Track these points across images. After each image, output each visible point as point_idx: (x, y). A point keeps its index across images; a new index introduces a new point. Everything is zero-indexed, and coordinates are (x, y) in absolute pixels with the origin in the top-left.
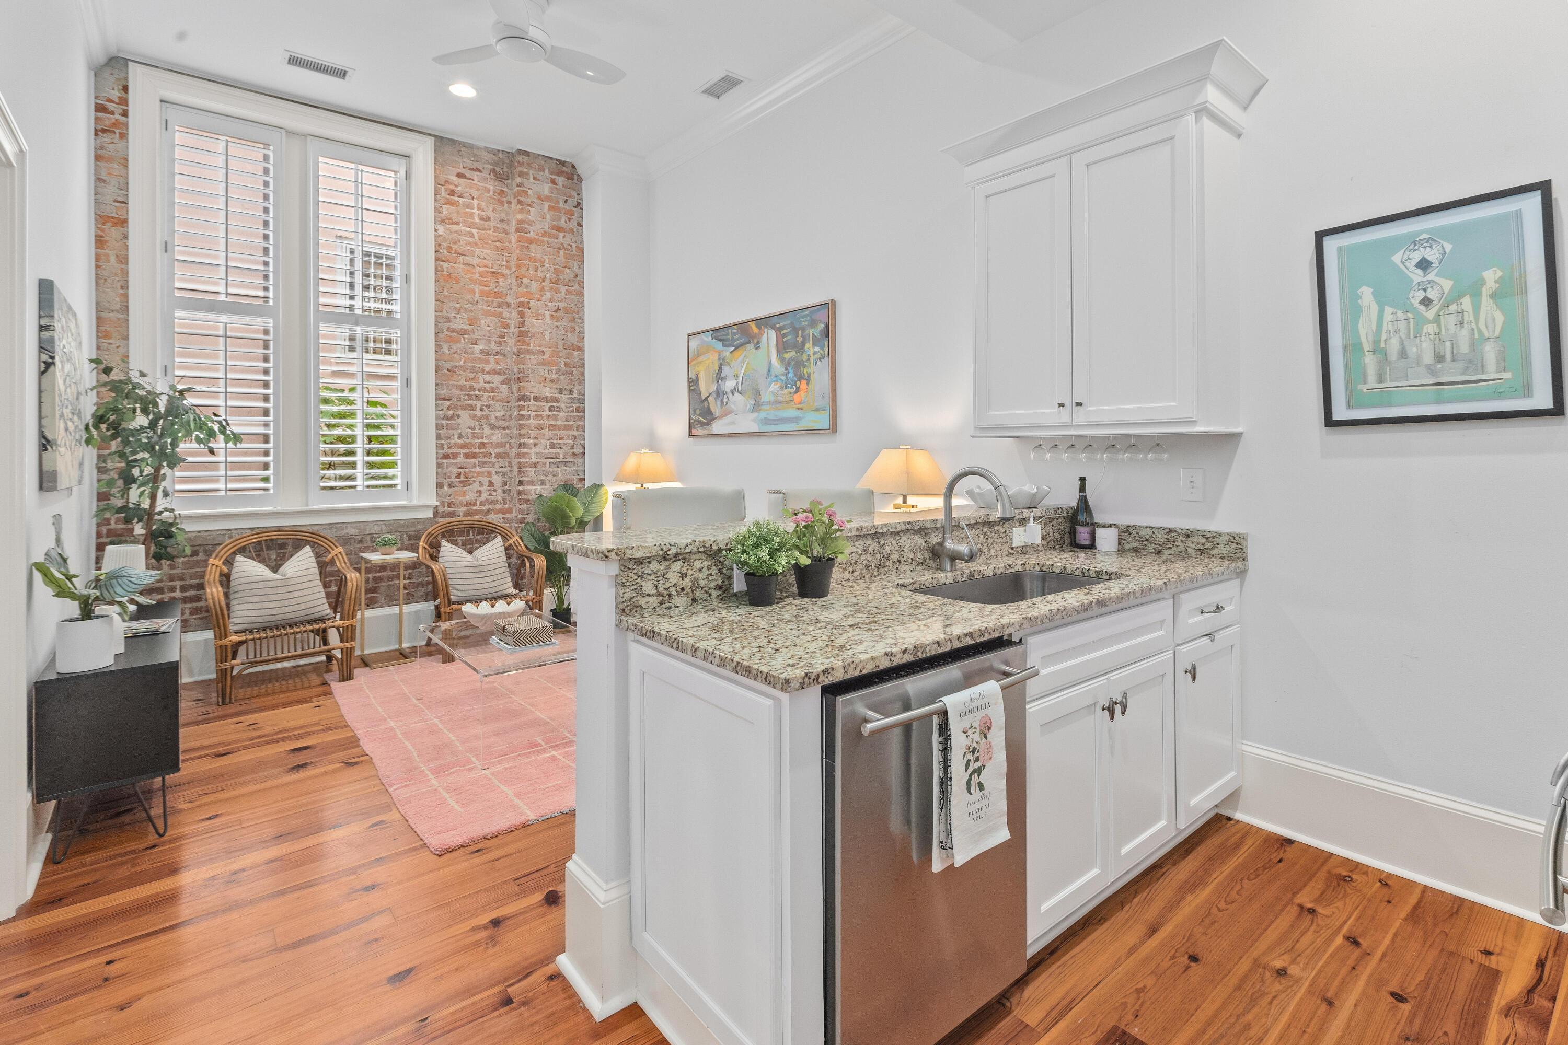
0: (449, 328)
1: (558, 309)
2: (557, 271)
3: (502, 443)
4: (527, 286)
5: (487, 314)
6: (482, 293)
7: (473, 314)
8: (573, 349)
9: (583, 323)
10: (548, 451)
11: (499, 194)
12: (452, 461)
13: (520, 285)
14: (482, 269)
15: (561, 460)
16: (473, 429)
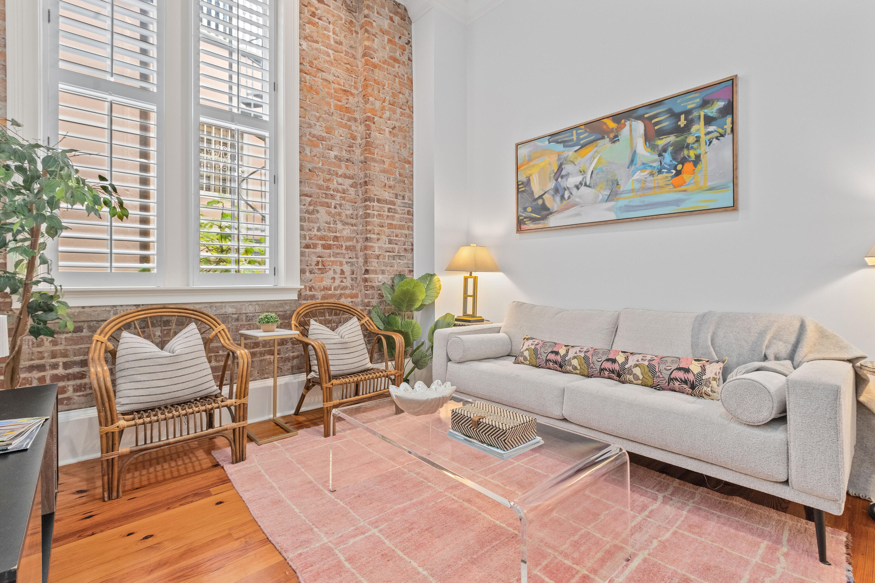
0: (310, 133)
1: (395, 127)
2: (394, 95)
3: (350, 237)
4: (372, 104)
5: (340, 125)
6: (336, 107)
7: (329, 124)
8: (405, 162)
9: (413, 141)
10: (388, 246)
11: (349, 23)
12: (313, 250)
13: (366, 102)
14: (336, 86)
15: (396, 254)
16: (329, 223)
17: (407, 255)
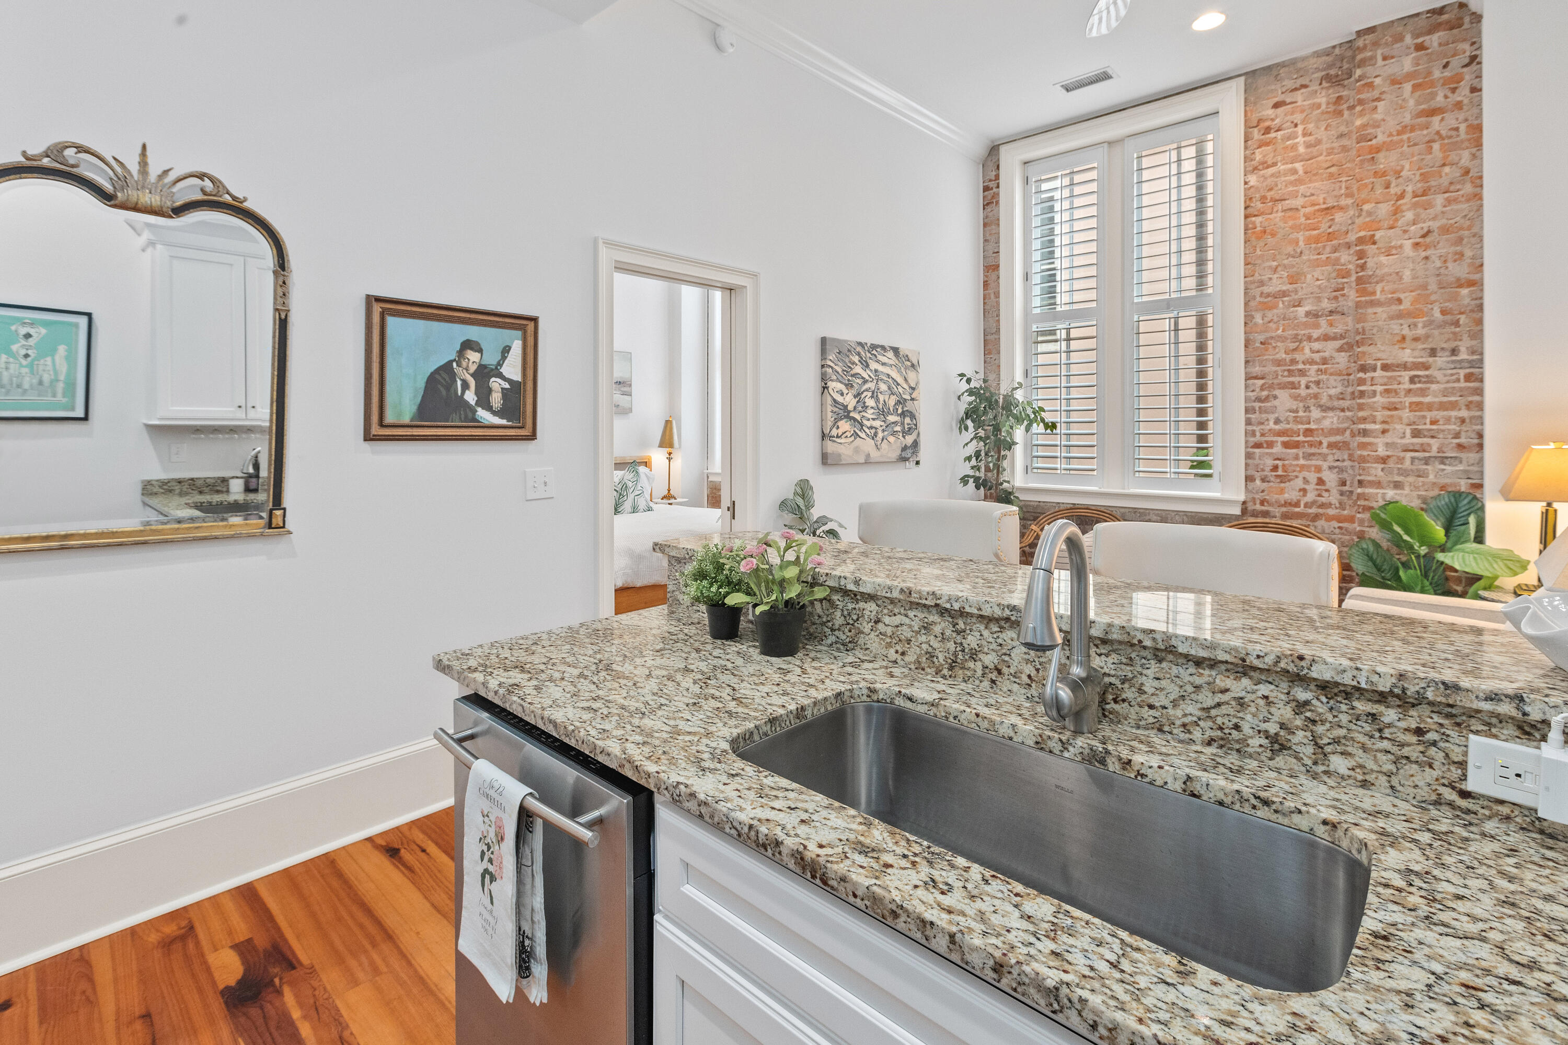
1: (1429, 232)
4: (1371, 214)
5: (1317, 264)
6: (1308, 241)
7: (1295, 269)
9: (1481, 241)
11: (1335, 104)
12: (1267, 451)
13: (1359, 215)
14: (1308, 210)
15: (1434, 454)
16: (1296, 411)
17: (1463, 455)
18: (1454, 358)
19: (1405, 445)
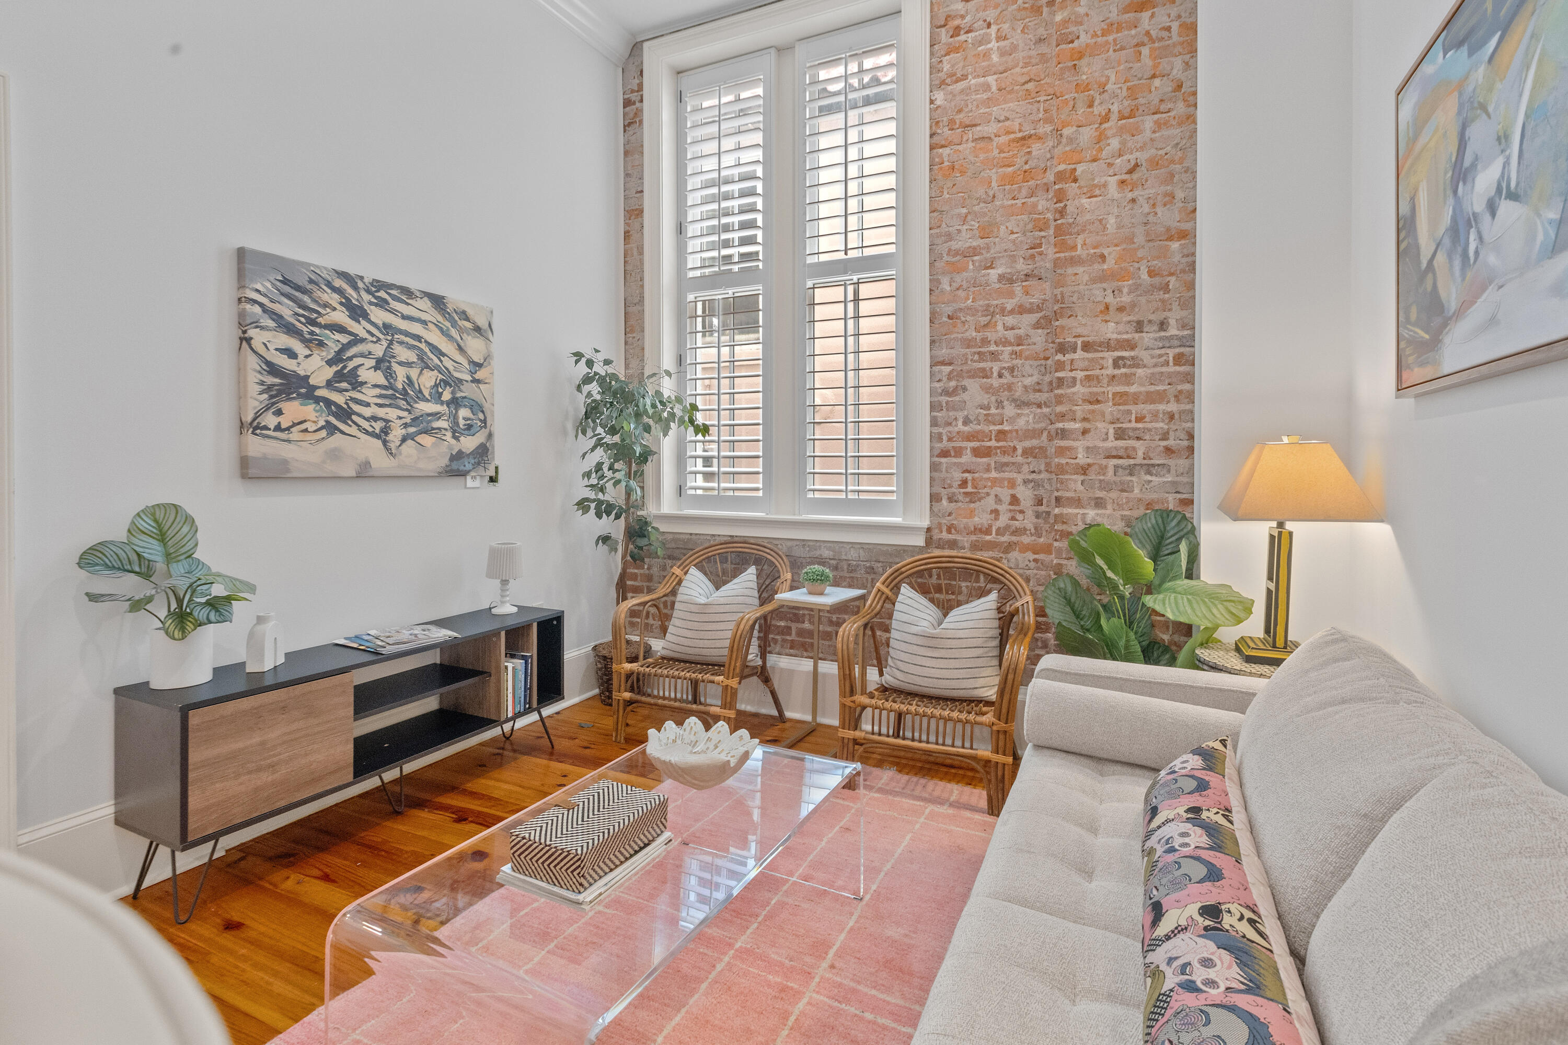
0: (950, 250)
1: (1137, 165)
2: (1134, 92)
3: (1034, 430)
4: (1071, 141)
5: (1011, 212)
6: (1002, 181)
9: (1194, 178)
10: (1112, 443)
12: (954, 460)
13: (1059, 143)
14: (1003, 139)
15: (1139, 461)
16: (988, 408)
17: (1171, 462)
18: (1163, 334)
19: (1107, 449)
